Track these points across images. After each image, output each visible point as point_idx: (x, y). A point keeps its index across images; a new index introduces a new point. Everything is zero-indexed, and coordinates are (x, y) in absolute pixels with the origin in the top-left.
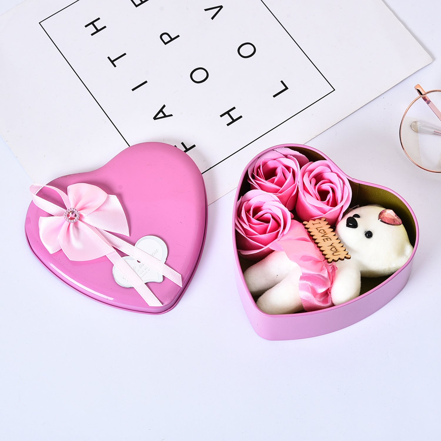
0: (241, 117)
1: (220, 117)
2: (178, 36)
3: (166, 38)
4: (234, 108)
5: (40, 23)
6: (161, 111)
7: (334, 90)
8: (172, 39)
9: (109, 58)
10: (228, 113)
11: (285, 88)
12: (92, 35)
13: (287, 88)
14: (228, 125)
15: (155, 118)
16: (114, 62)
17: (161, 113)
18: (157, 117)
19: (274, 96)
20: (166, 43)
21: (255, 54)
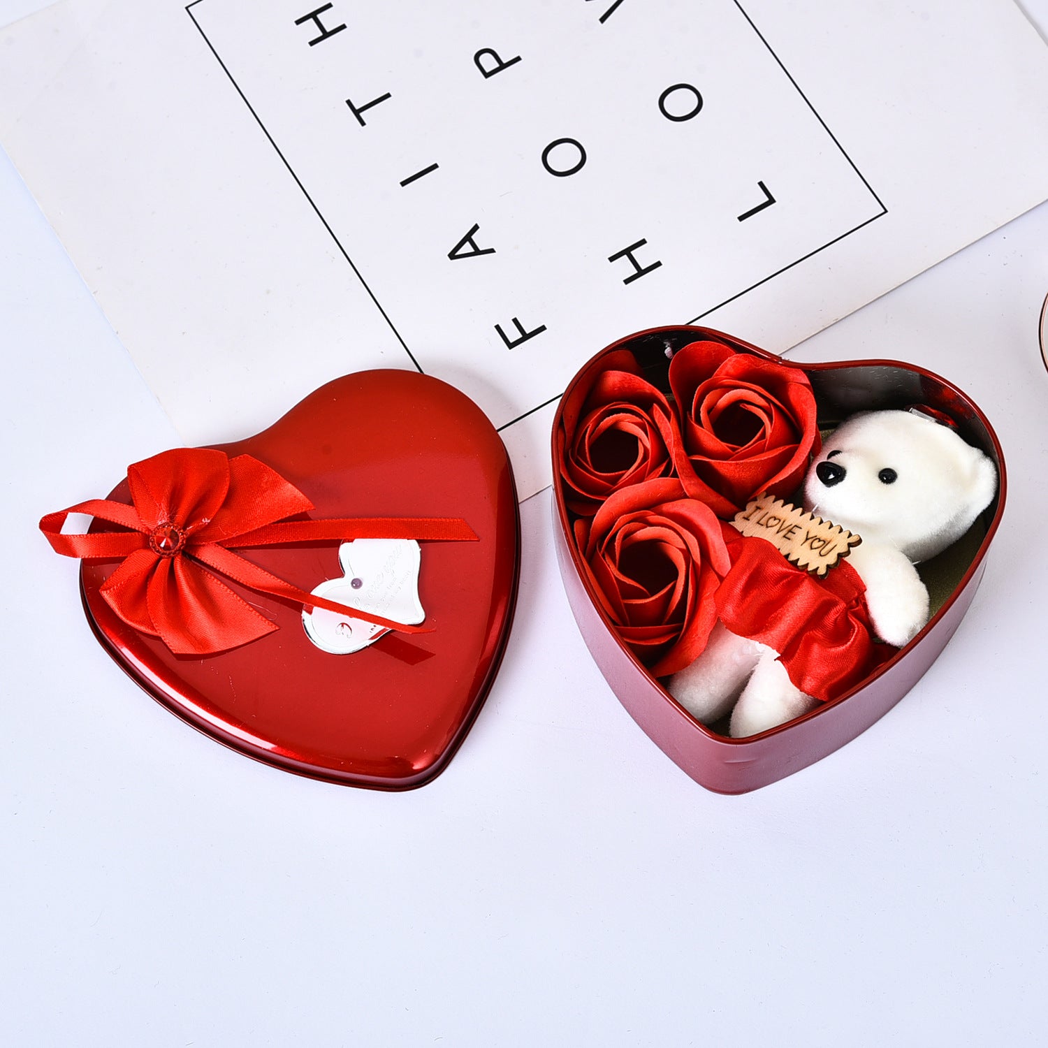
0: (658, 264)
1: (609, 261)
2: (518, 59)
3: (488, 62)
4: (643, 242)
5: (187, 8)
6: (468, 238)
7: (886, 211)
8: (502, 66)
9: (349, 102)
10: (627, 252)
11: (767, 199)
12: (312, 43)
13: (771, 201)
14: (627, 281)
15: (452, 256)
16: (362, 114)
17: (468, 243)
18: (458, 253)
19: (741, 218)
20: (487, 75)
21: (699, 114)
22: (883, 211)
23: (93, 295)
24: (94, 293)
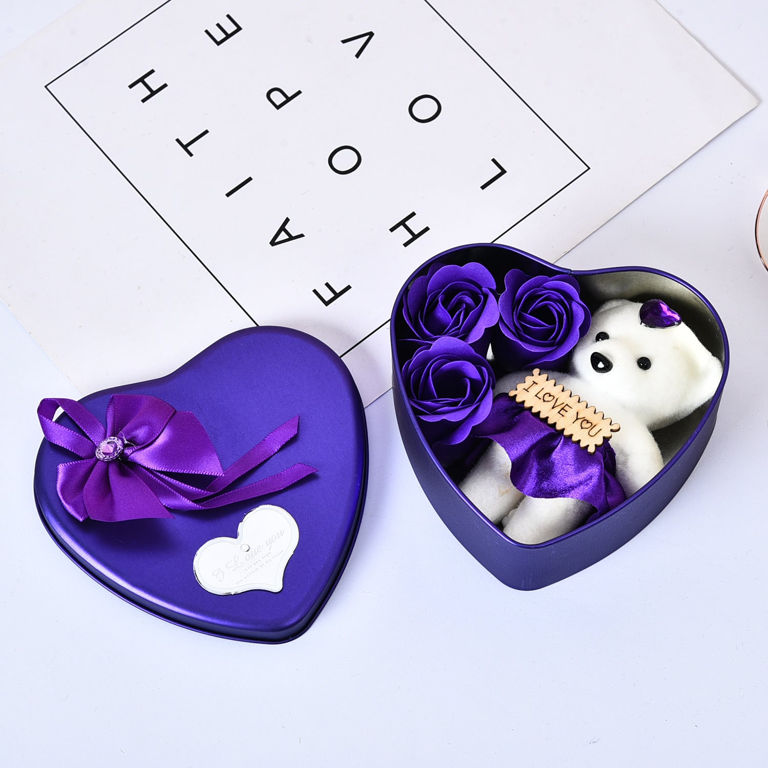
0: (427, 229)
1: (390, 232)
2: (299, 92)
3: (278, 98)
4: (413, 214)
5: (46, 87)
6: (283, 228)
7: (589, 168)
8: (288, 99)
9: (178, 140)
10: (403, 223)
11: (500, 171)
12: (144, 101)
13: (503, 172)
14: (406, 245)
15: (273, 243)
16: (189, 148)
17: (283, 232)
18: (277, 241)
19: (483, 187)
20: (278, 107)
21: (440, 115)
22: (587, 168)
23: (8, 307)
24: (9, 305)
